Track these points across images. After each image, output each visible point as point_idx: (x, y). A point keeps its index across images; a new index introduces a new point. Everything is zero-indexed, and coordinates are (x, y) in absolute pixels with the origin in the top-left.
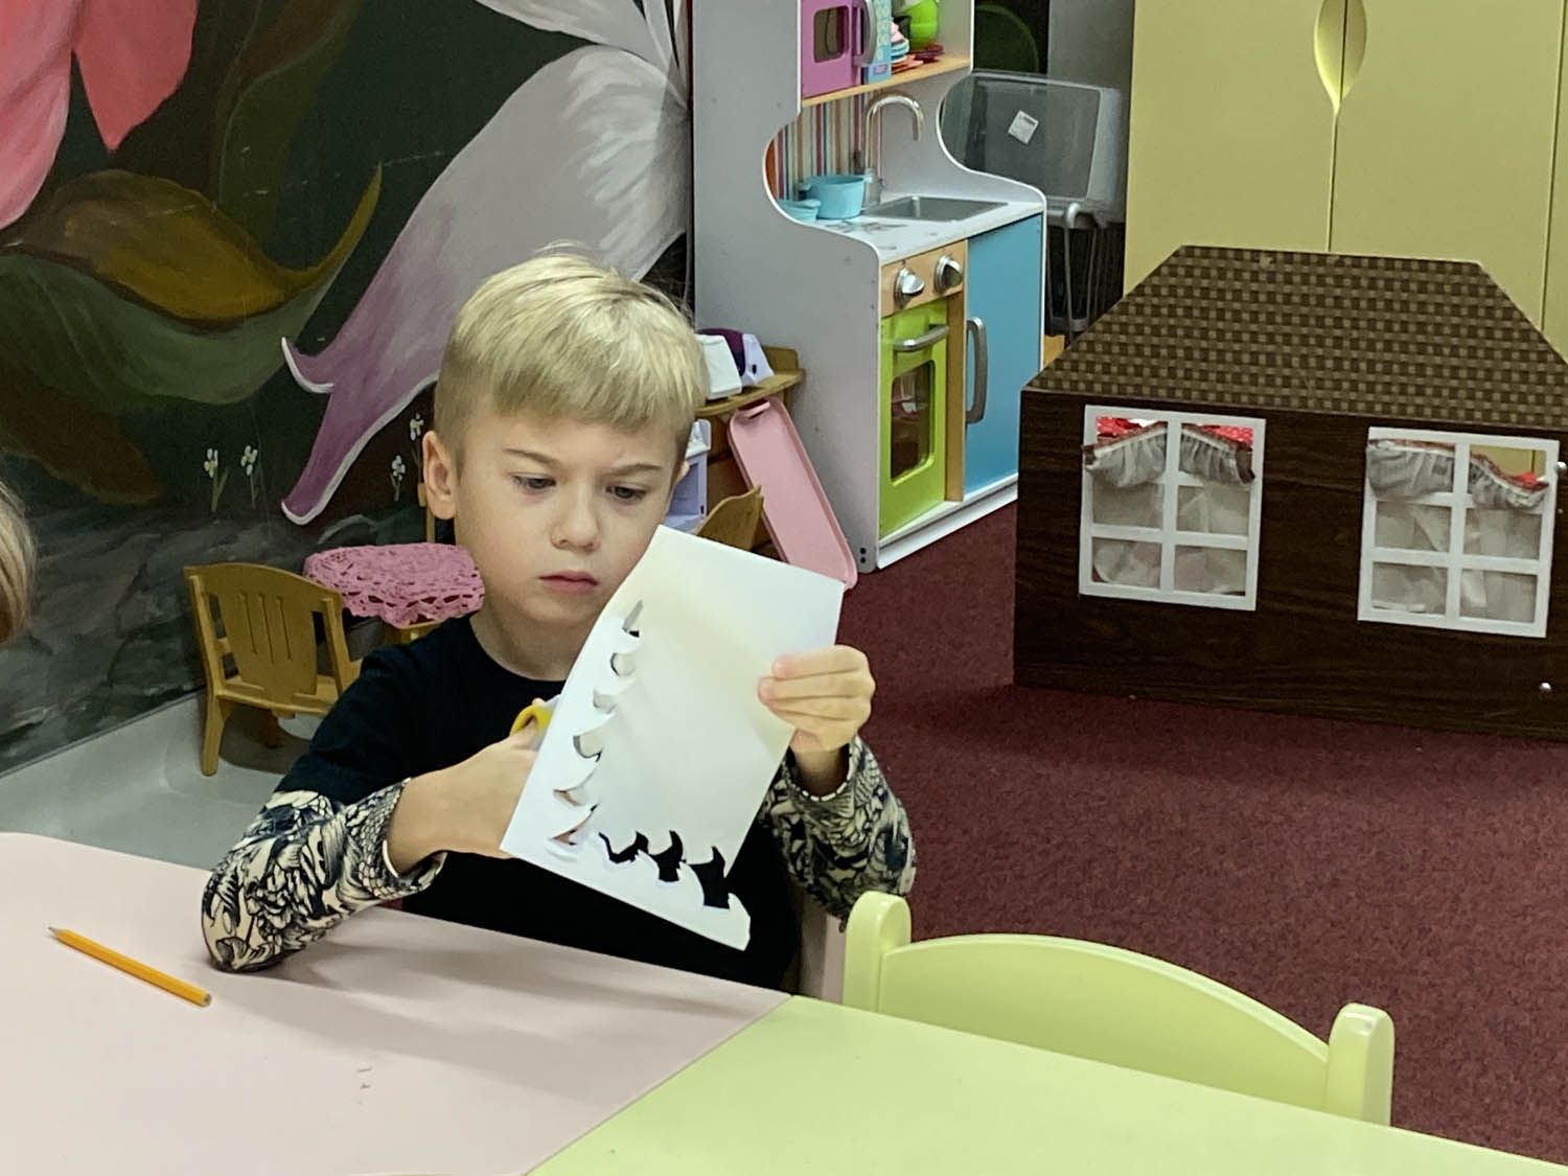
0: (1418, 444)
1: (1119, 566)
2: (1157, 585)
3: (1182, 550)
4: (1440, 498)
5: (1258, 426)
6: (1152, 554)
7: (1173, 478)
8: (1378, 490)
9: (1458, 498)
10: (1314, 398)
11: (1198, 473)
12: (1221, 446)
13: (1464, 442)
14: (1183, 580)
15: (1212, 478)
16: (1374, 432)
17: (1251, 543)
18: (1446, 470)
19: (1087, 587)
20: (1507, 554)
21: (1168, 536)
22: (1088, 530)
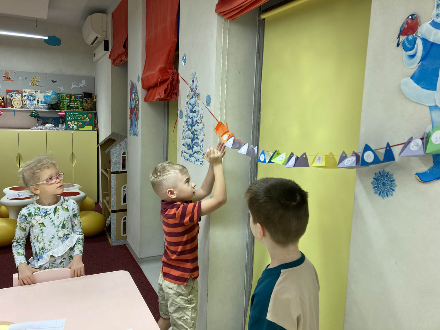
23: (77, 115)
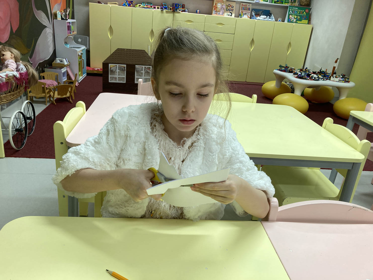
0: (140, 67)
1: (113, 79)
2: (116, 81)
3: (119, 77)
4: (142, 72)
5: (125, 66)
6: (116, 78)
7: (118, 71)
8: (136, 71)
9: (143, 72)
10: (130, 63)
11: (120, 70)
12: (123, 67)
13: (144, 66)
14: (119, 80)
15: (122, 70)
16: (136, 66)
17: (125, 76)
18: (142, 69)
19: (110, 81)
20: (147, 76)
21: (117, 76)
22: (110, 76)
23: (297, 9)
